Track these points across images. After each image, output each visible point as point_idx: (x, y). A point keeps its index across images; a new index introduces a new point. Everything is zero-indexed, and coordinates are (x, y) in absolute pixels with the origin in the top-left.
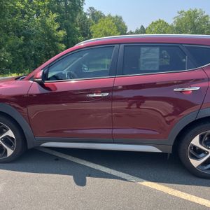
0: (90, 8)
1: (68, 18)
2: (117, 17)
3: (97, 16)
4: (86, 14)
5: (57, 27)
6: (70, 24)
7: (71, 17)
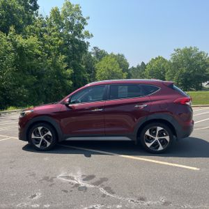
0: (95, 48)
1: (75, 58)
2: (119, 55)
3: (100, 55)
4: (90, 53)
5: (65, 66)
6: (77, 63)
7: (77, 57)
